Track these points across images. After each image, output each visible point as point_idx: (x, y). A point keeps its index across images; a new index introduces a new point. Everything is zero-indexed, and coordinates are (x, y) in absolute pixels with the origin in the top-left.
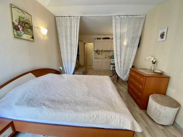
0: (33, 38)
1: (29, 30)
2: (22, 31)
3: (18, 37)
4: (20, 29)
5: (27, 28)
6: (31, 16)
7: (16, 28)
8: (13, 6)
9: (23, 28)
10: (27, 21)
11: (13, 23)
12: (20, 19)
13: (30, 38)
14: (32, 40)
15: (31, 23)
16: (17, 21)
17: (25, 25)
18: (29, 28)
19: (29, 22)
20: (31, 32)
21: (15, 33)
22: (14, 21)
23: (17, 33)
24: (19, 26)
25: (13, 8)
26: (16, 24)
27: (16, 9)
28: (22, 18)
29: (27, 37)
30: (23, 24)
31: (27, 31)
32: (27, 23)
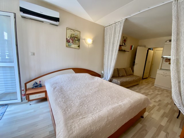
0: (79, 46)
1: (77, 41)
2: (72, 42)
3: (69, 46)
4: (71, 42)
5: (76, 41)
6: (80, 32)
7: (68, 41)
8: (67, 29)
9: (73, 41)
10: (76, 36)
11: (66, 38)
12: (71, 36)
13: (77, 47)
14: (78, 48)
15: (79, 36)
16: (69, 37)
17: (74, 39)
18: (77, 40)
19: (78, 36)
20: (78, 43)
21: (67, 44)
22: (67, 37)
23: (68, 44)
24: (70, 40)
25: (67, 30)
26: (69, 39)
27: (70, 30)
28: (73, 34)
29: (75, 46)
30: (73, 38)
31: (75, 42)
32: (76, 37)
